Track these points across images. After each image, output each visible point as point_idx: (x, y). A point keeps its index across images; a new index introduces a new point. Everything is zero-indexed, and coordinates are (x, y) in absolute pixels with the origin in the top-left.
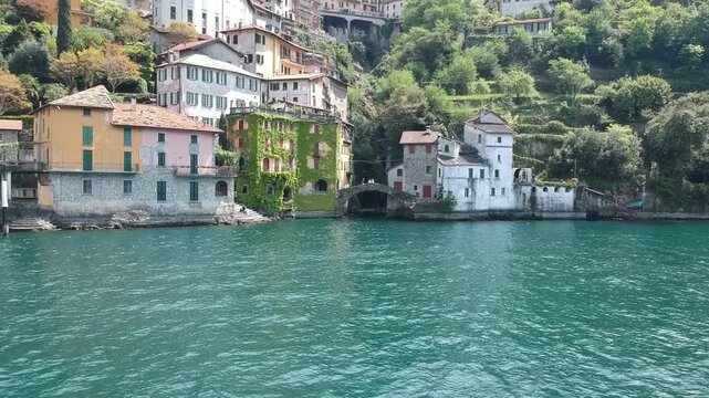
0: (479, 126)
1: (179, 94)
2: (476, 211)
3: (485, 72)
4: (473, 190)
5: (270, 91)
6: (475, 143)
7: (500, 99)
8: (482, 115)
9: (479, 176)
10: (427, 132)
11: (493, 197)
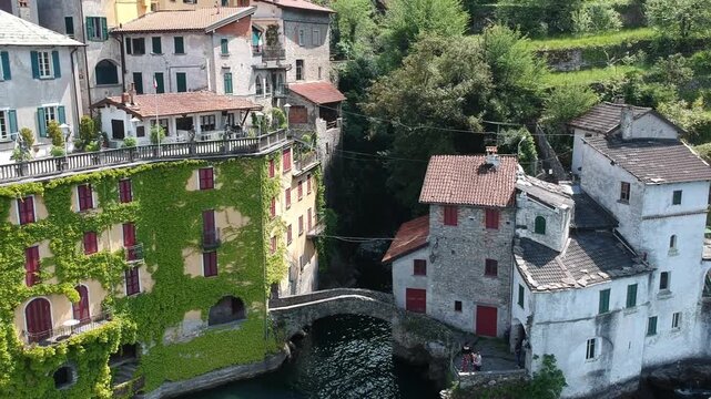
0: (621, 154)
2: (612, 387)
4: (608, 340)
5: (127, 57)
6: (610, 199)
7: (643, 44)
8: (629, 119)
9: (623, 303)
10: (489, 159)
11: (652, 338)
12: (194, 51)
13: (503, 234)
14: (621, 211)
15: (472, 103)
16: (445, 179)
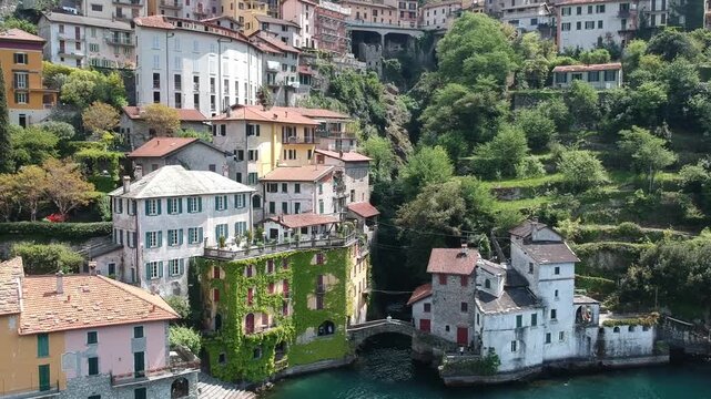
0: (530, 248)
1: (136, 235)
2: (526, 368)
3: (538, 144)
4: (522, 341)
5: (267, 193)
6: (525, 271)
7: (557, 184)
8: (535, 230)
9: (529, 323)
10: (462, 250)
11: (549, 345)
12: (305, 192)
13: (470, 289)
14: (530, 277)
15: (454, 220)
16: (440, 260)
